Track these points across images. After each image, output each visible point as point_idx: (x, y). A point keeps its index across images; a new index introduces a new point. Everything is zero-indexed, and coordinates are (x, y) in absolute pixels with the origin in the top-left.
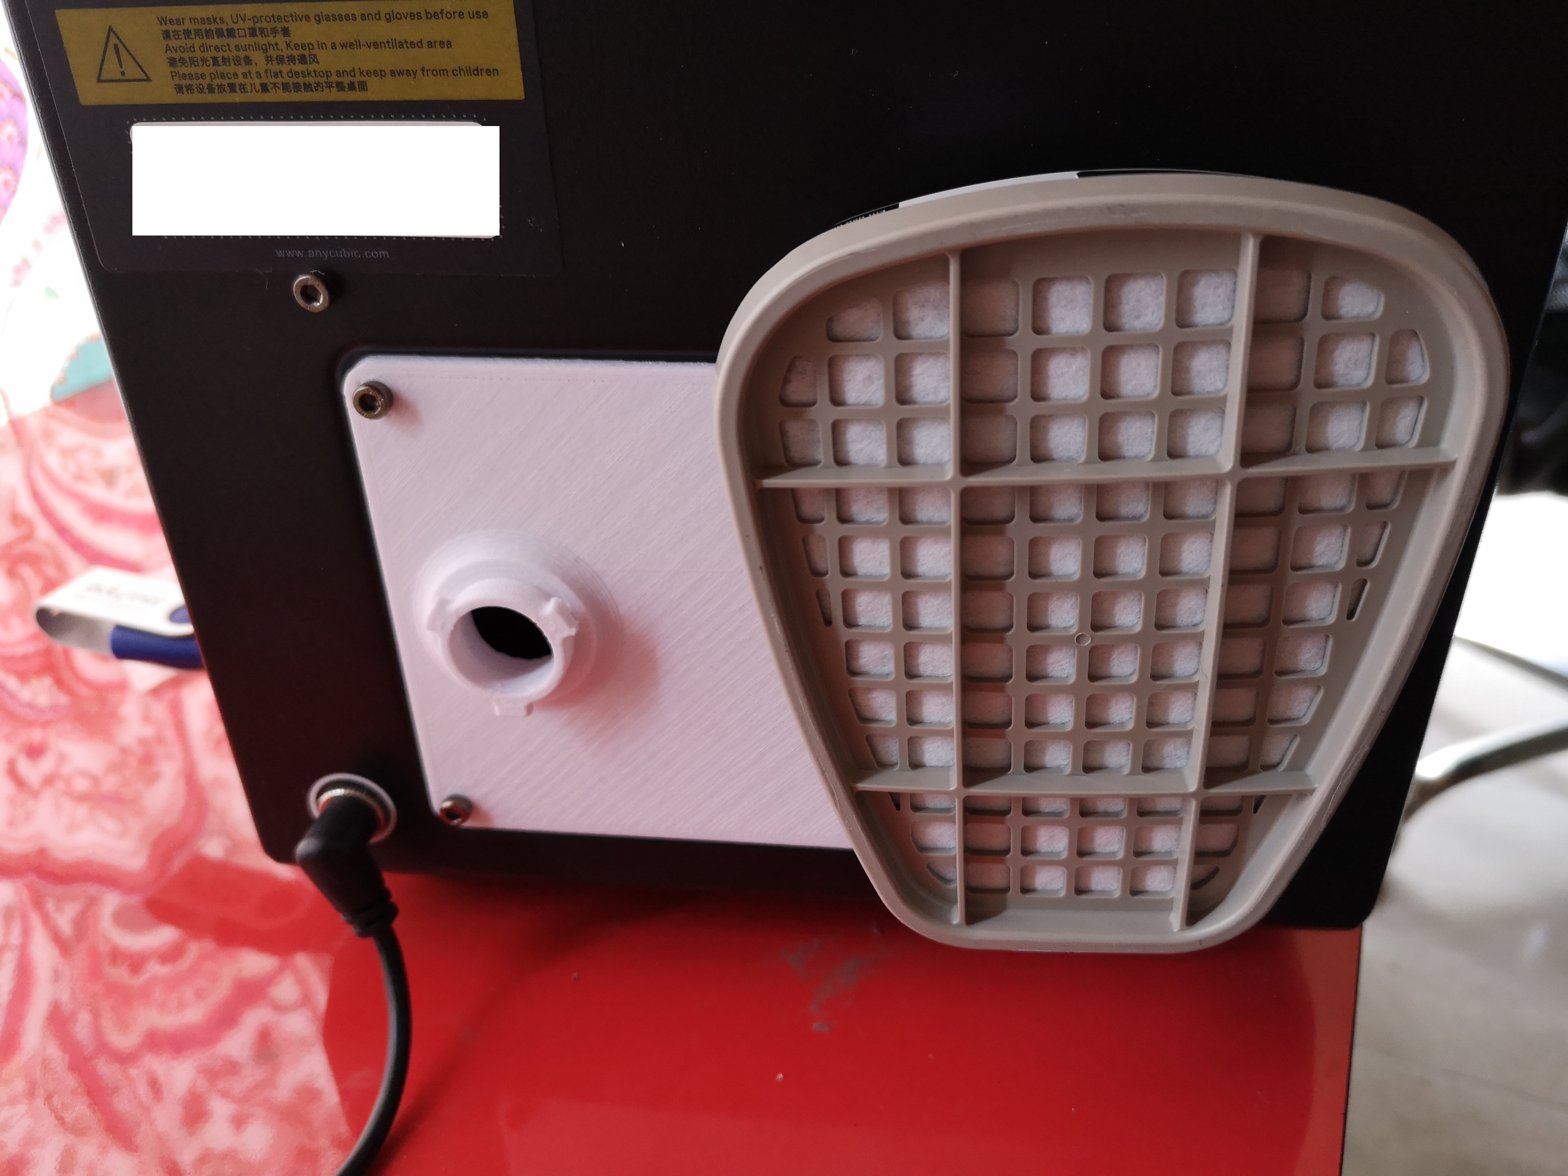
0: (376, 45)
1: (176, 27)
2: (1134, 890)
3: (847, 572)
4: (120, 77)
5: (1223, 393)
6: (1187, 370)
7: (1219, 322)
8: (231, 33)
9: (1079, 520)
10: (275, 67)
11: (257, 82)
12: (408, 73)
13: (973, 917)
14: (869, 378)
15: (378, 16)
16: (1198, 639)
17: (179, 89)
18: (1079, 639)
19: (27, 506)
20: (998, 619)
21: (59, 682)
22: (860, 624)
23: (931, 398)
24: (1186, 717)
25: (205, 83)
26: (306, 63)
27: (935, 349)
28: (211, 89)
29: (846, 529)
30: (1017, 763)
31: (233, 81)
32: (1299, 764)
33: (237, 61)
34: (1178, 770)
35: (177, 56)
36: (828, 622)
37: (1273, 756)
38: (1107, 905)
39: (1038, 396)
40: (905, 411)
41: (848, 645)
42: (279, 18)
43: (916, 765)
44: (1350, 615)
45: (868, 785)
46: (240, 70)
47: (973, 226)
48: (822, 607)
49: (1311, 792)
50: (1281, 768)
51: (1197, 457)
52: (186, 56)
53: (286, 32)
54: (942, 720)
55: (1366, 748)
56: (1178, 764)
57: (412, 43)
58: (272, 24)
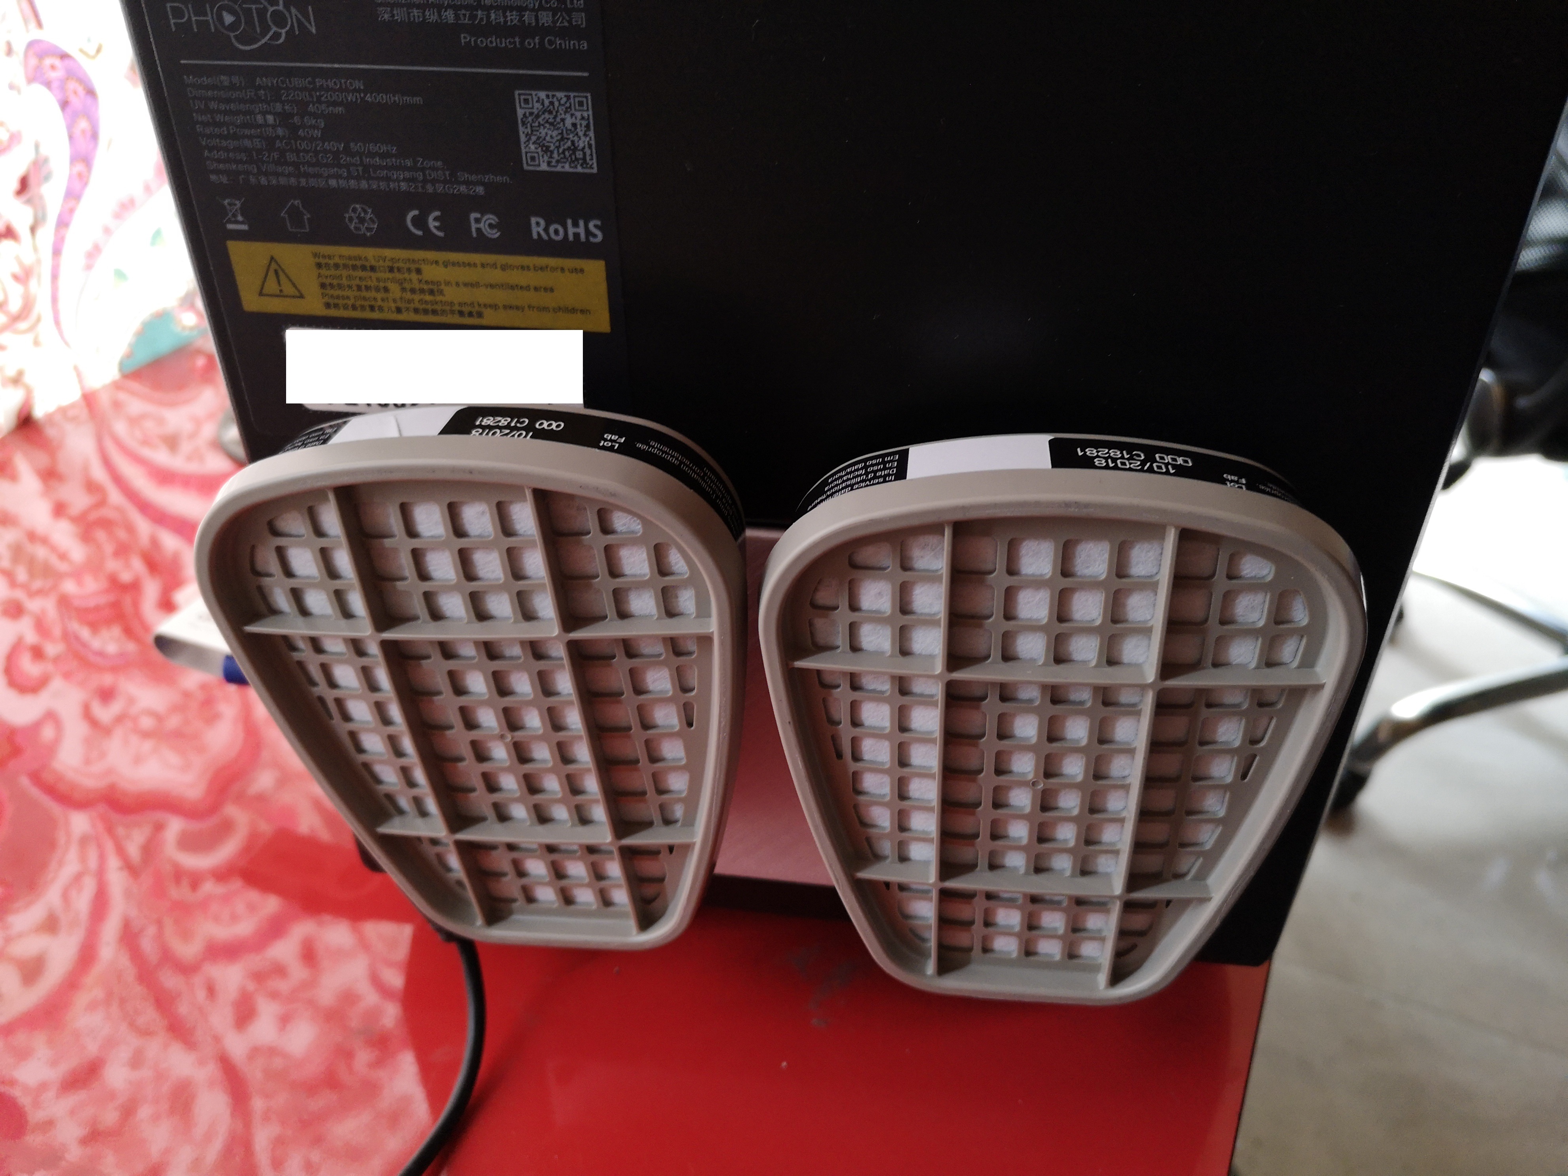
0: (492, 286)
1: (327, 261)
2: (1071, 955)
3: (856, 723)
4: (278, 292)
5: (1149, 625)
6: (1124, 605)
7: (1149, 575)
8: (373, 269)
9: (1037, 703)
10: (408, 295)
11: (393, 305)
12: (517, 308)
13: (945, 967)
14: (880, 594)
15: (494, 266)
16: (1126, 788)
17: (328, 306)
18: (1034, 784)
19: (99, 474)
20: (973, 764)
21: (128, 632)
22: (864, 759)
23: (927, 611)
24: (1117, 838)
25: (350, 303)
26: (434, 295)
27: (931, 577)
28: (354, 308)
29: (857, 695)
30: (983, 862)
31: (373, 303)
32: (1202, 875)
33: (377, 289)
34: (1108, 876)
35: (328, 281)
36: (840, 756)
37: (1183, 868)
38: (1049, 965)
39: (1009, 616)
40: (906, 619)
41: (855, 774)
42: (413, 261)
43: (903, 858)
44: (1244, 776)
45: (865, 874)
46: (379, 296)
47: (963, 508)
48: (834, 745)
49: (1209, 899)
50: (1189, 877)
51: (1129, 665)
52: (335, 282)
53: (419, 271)
54: (926, 829)
55: (1252, 873)
56: (1109, 870)
57: (521, 288)
58: (407, 265)
